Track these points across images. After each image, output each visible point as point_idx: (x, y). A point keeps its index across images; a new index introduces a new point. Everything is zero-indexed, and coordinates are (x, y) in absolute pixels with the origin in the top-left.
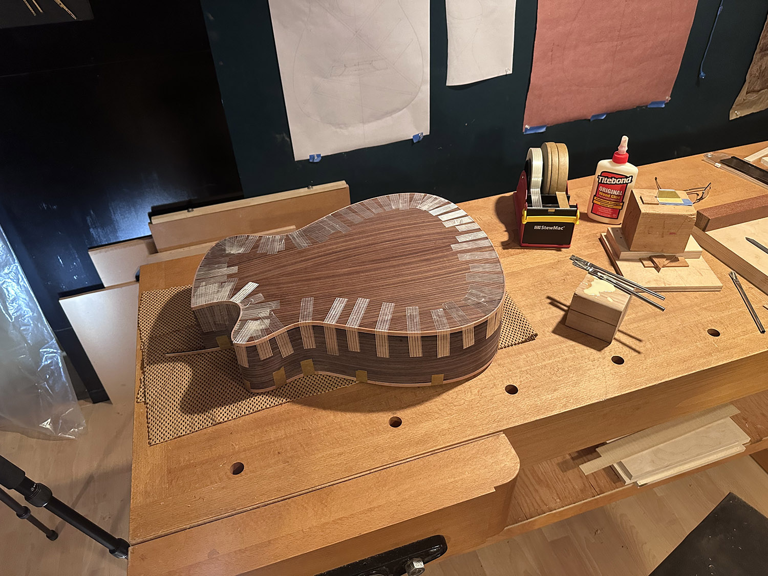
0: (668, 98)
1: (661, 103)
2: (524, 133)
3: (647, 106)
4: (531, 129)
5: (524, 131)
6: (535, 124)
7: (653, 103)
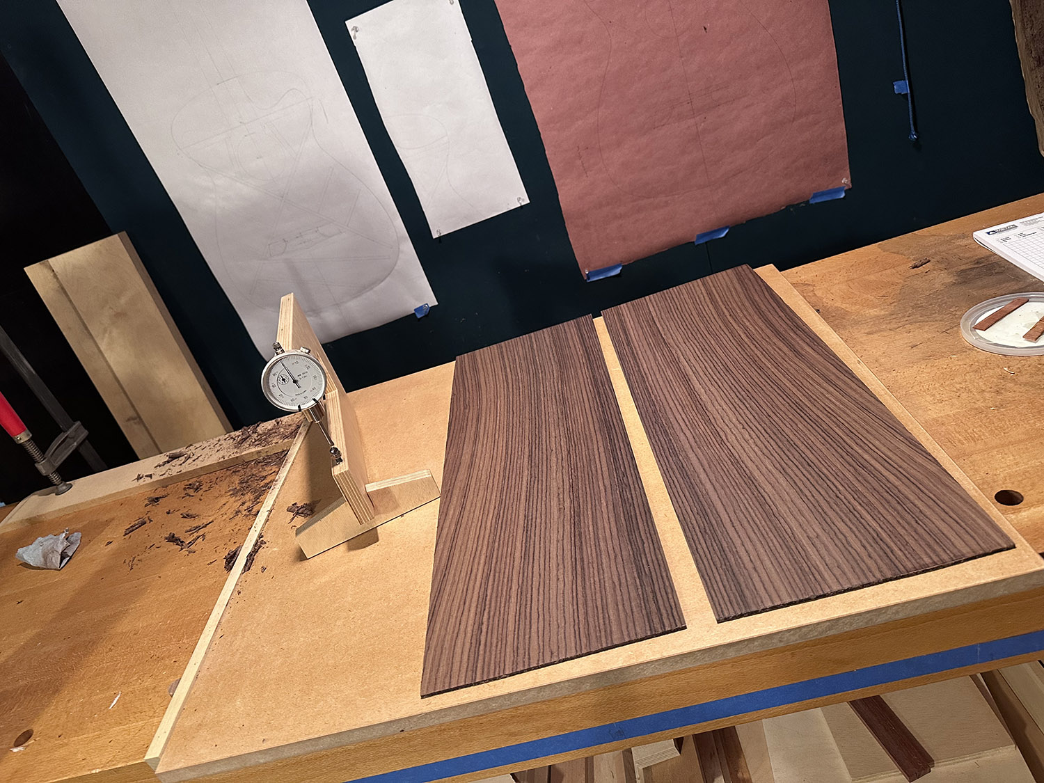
0: (846, 181)
1: (838, 191)
2: (588, 281)
3: (808, 201)
4: (596, 273)
5: (585, 278)
6: (599, 266)
7: (815, 196)
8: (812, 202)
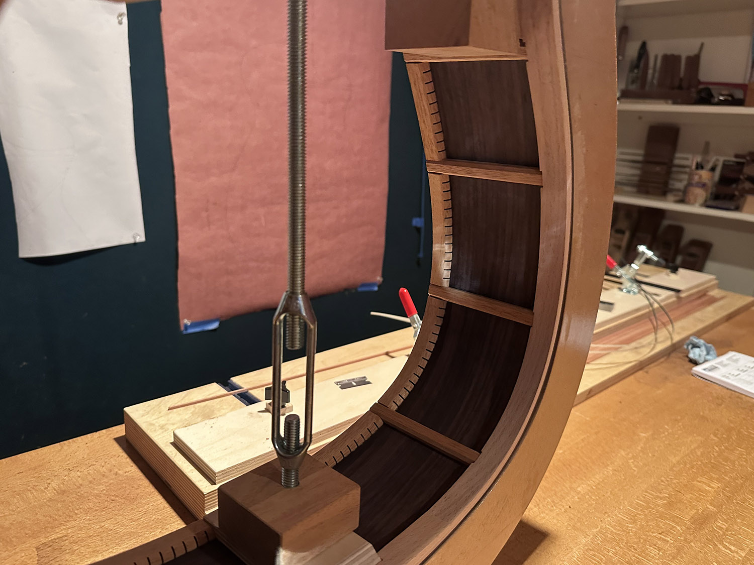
0: (379, 279)
1: (373, 285)
2: (185, 332)
3: (357, 289)
4: (194, 325)
5: (182, 328)
6: (198, 317)
7: (364, 285)
8: (360, 289)
